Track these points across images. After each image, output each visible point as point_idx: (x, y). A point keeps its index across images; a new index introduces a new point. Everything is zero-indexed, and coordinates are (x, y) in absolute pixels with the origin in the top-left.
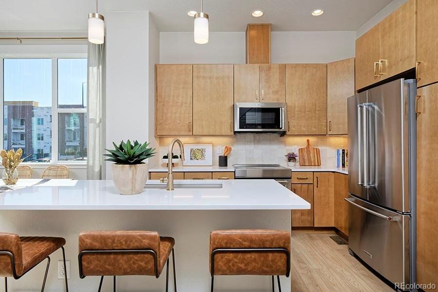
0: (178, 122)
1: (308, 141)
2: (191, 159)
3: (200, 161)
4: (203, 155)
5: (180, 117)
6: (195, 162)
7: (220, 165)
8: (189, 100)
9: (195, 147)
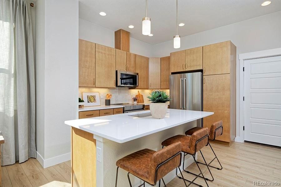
0: (87, 78)
1: (138, 91)
2: (88, 102)
3: (93, 103)
4: (94, 100)
5: (88, 76)
6: (90, 104)
7: (106, 105)
8: (94, 65)
9: (90, 94)
